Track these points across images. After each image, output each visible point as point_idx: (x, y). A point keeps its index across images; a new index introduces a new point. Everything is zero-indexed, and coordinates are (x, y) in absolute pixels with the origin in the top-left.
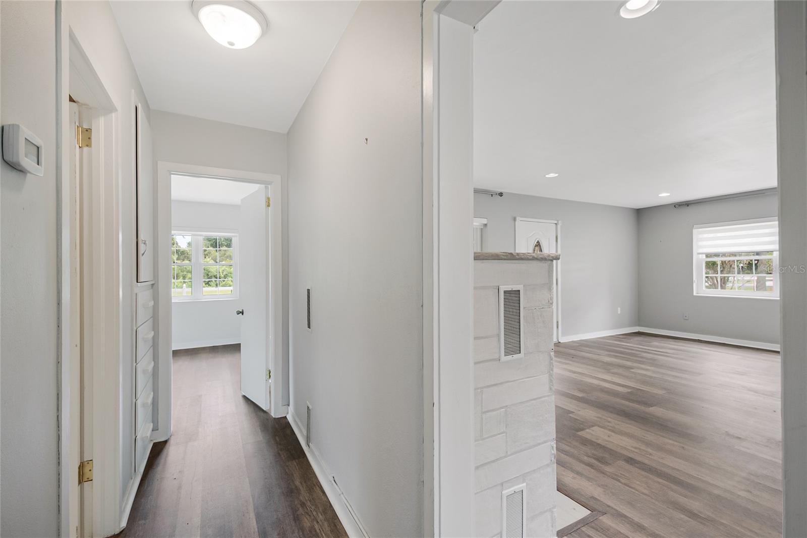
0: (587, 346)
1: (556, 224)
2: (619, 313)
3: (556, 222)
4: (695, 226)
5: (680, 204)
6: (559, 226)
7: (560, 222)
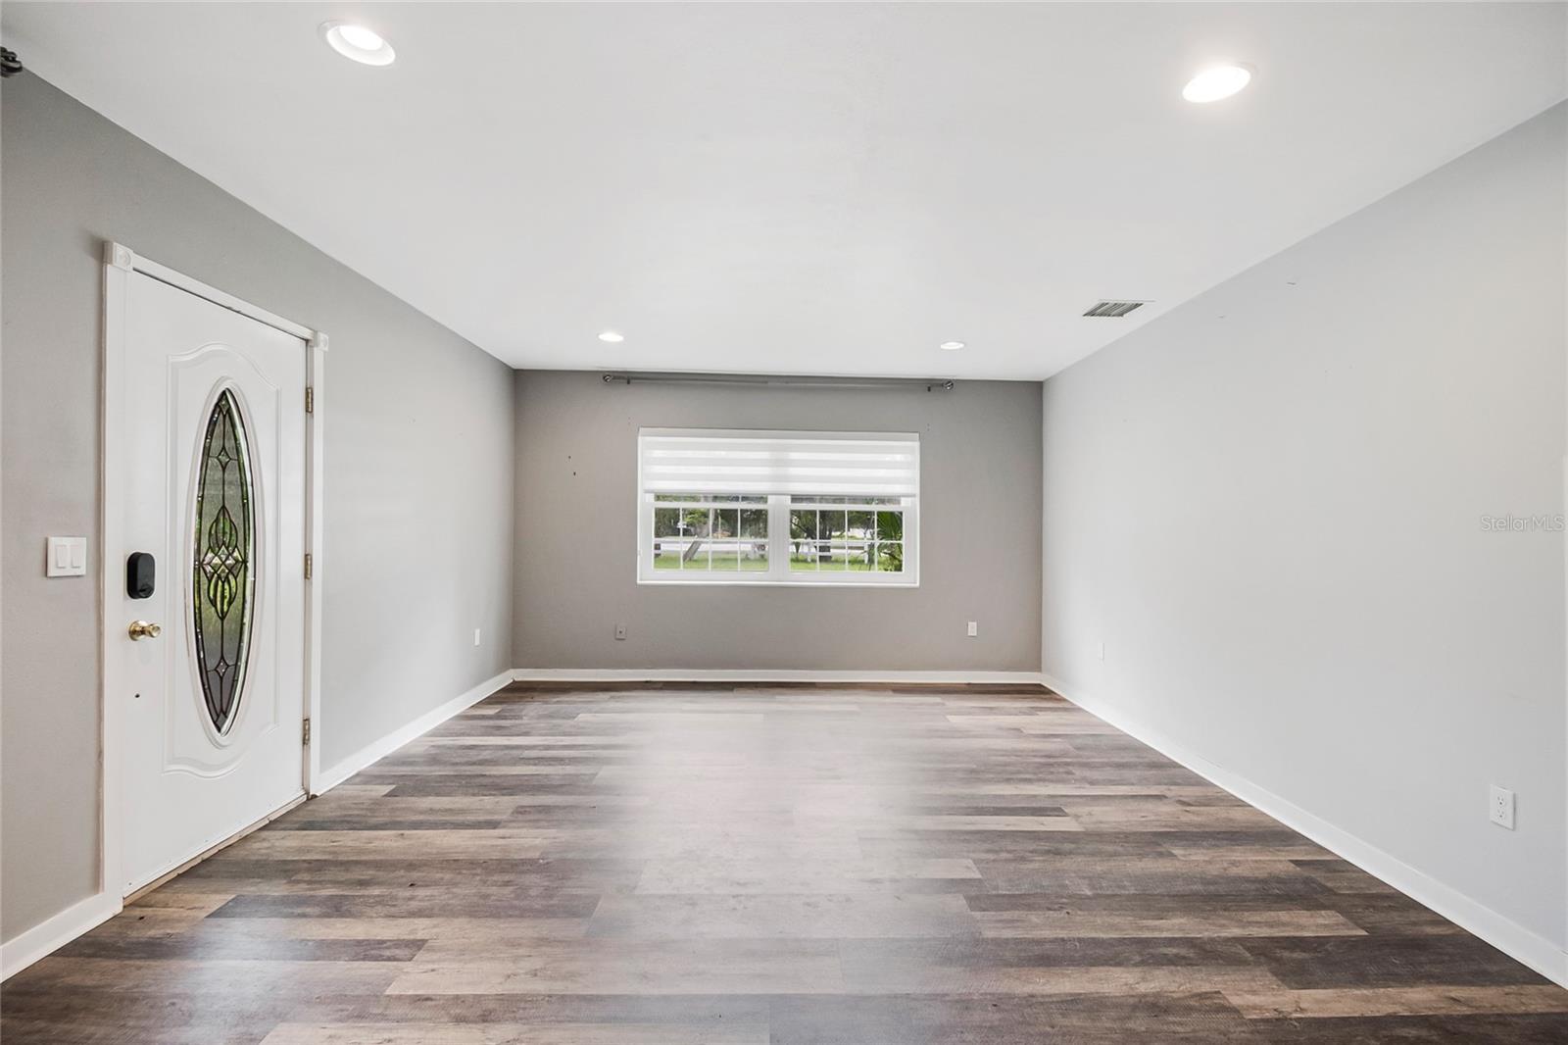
0: (419, 786)
1: (307, 341)
2: (477, 643)
3: (307, 334)
4: (641, 429)
5: (616, 374)
6: (318, 354)
7: (322, 336)
